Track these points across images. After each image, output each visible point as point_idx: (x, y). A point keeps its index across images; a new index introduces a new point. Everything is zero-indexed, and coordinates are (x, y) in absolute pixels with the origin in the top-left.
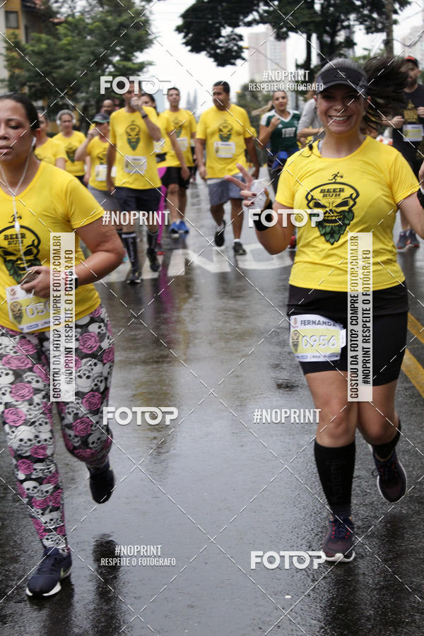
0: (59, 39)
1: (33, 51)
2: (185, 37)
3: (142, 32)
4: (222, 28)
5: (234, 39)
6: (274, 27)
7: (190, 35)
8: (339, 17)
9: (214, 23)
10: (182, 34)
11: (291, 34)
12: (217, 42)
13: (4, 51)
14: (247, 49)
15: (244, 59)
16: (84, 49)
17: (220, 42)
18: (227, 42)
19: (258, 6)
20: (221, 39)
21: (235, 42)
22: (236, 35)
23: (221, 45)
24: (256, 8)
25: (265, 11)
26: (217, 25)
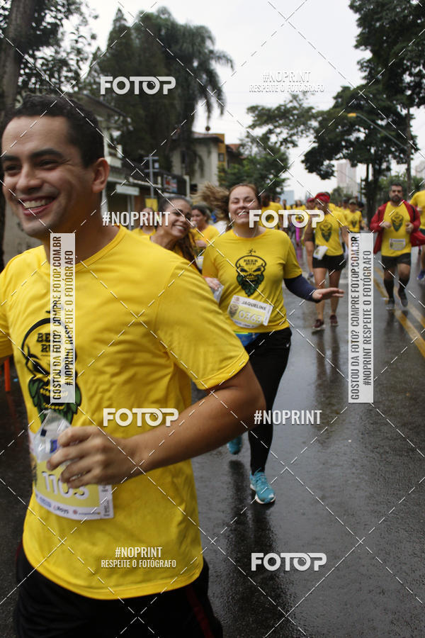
0: (244, 167)
3: (284, 163)
4: (324, 161)
5: (330, 167)
6: (350, 160)
7: (308, 165)
8: (384, 156)
9: (320, 159)
10: (304, 164)
11: (359, 164)
12: (321, 168)
13: (217, 173)
14: (337, 171)
17: (323, 168)
18: (326, 168)
20: (324, 166)
24: (341, 151)
25: (346, 153)
26: (322, 160)
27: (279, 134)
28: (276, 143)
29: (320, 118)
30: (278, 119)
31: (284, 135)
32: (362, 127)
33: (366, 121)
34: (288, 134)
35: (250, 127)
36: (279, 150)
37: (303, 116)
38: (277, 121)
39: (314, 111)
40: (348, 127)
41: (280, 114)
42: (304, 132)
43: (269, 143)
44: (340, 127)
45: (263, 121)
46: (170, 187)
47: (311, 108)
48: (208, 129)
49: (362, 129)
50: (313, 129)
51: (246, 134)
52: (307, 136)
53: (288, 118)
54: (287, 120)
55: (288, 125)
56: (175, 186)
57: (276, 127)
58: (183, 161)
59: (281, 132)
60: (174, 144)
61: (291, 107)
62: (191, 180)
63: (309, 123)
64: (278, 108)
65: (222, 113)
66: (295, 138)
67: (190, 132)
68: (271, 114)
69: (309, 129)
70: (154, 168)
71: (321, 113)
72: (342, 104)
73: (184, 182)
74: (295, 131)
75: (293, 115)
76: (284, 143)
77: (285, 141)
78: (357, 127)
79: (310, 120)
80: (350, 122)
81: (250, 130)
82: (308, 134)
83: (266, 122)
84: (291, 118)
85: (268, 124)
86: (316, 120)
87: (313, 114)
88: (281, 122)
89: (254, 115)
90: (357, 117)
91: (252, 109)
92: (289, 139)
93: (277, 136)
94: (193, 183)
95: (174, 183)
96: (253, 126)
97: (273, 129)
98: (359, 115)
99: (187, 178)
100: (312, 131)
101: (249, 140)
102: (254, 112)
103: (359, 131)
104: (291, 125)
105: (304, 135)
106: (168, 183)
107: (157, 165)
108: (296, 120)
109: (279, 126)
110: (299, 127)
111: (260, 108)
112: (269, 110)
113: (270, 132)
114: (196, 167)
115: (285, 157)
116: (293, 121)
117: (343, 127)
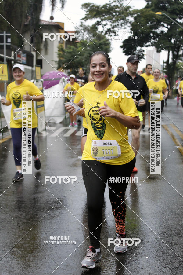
0: (78, 48)
1: (68, 52)
2: (123, 50)
3: (107, 47)
4: (137, 47)
5: (141, 51)
6: (156, 48)
7: (125, 49)
8: (181, 45)
9: (134, 45)
10: (122, 49)
11: (162, 51)
12: (135, 52)
13: (57, 51)
14: (146, 55)
15: (144, 59)
16: (86, 52)
17: (136, 52)
18: (138, 52)
19: (151, 40)
20: (136, 51)
21: (141, 52)
22: (142, 50)
23: (136, 53)
24: (150, 40)
25: (153, 42)
26: (135, 46)
27: (105, 25)
28: (102, 32)
29: (135, 15)
30: (104, 14)
31: (108, 27)
32: (165, 23)
33: (169, 19)
34: (111, 25)
35: (83, 19)
36: (104, 37)
37: (123, 13)
38: (104, 16)
39: (131, 10)
40: (155, 23)
41: (106, 10)
42: (123, 25)
43: (97, 32)
44: (149, 23)
45: (93, 15)
46: (20, 59)
47: (129, 8)
48: (52, 18)
49: (165, 25)
50: (130, 22)
51: (80, 24)
52: (125, 28)
53: (112, 14)
54: (111, 15)
55: (111, 19)
56: (25, 58)
57: (102, 20)
58: (32, 41)
59: (106, 24)
60: (26, 29)
61: (114, 6)
62: (37, 55)
63: (127, 18)
64: (105, 6)
65: (63, 7)
66: (116, 29)
67: (39, 20)
68: (99, 10)
69: (127, 23)
70: (7, 42)
71: (136, 11)
72: (152, 6)
73: (32, 56)
74: (117, 23)
75: (115, 12)
76: (108, 33)
77: (109, 30)
78: (162, 23)
79: (128, 16)
80: (157, 19)
81: (83, 21)
82: (126, 26)
83: (95, 16)
84: (114, 14)
85: (97, 18)
86: (132, 17)
87: (130, 12)
88: (106, 16)
89: (87, 10)
90: (162, 15)
91: (86, 5)
92: (112, 29)
93: (103, 27)
94: (39, 58)
95: (24, 57)
96: (86, 18)
97: (100, 22)
98: (164, 13)
99: (34, 53)
100: (129, 25)
101: (82, 28)
102: (87, 8)
103: (163, 26)
104: (114, 19)
105: (123, 27)
106: (19, 56)
107: (9, 40)
108: (117, 16)
109: (104, 20)
110: (120, 21)
111: (91, 5)
112: (98, 7)
113: (98, 23)
114: (42, 46)
115: (108, 42)
116: (116, 16)
117: (151, 23)
